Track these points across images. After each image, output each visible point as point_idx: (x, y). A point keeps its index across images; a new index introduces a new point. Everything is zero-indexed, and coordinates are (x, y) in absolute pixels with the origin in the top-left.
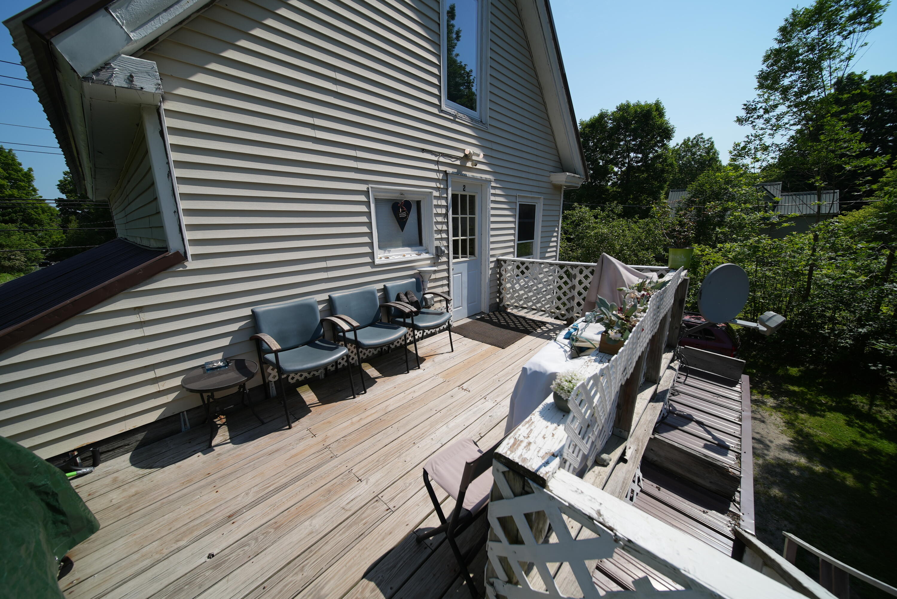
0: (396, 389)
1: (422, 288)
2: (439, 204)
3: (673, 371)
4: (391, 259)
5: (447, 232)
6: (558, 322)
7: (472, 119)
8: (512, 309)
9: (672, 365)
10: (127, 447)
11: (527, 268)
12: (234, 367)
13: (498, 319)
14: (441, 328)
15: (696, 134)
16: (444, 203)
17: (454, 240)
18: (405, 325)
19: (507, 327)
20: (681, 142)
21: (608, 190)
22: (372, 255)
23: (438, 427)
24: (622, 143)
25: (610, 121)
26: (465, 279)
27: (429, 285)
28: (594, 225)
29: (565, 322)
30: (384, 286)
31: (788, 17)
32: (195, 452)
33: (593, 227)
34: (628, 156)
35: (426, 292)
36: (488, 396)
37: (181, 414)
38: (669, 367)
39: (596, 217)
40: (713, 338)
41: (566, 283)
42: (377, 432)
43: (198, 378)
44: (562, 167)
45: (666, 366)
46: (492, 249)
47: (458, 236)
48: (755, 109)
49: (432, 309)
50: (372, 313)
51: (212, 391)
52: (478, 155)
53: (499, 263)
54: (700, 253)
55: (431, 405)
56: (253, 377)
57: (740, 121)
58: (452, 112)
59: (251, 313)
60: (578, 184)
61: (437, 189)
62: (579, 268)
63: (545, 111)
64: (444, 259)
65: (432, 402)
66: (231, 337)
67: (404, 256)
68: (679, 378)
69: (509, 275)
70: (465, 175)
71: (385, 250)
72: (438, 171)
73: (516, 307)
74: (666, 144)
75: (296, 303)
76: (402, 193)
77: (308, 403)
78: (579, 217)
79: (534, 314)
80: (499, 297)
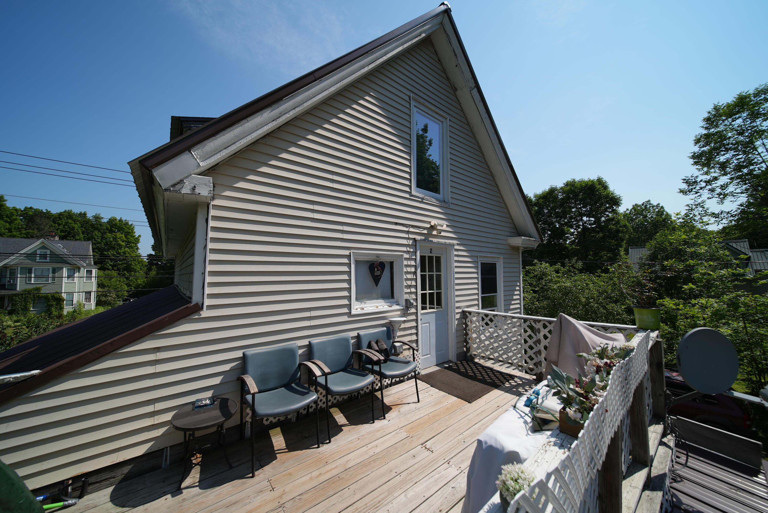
0: (359, 441)
1: (392, 336)
2: (409, 264)
3: (668, 449)
4: (366, 310)
5: (416, 287)
6: (527, 376)
7: (437, 200)
8: (479, 359)
9: (665, 440)
10: (112, 480)
11: (491, 320)
12: (218, 406)
13: (465, 369)
14: (410, 375)
15: (644, 201)
16: (413, 263)
17: (422, 294)
18: (373, 372)
19: (474, 378)
20: (630, 207)
21: (568, 248)
22: (349, 306)
23: (396, 495)
24: (573, 210)
25: (560, 194)
26: (433, 328)
27: (399, 333)
28: (556, 279)
29: (534, 377)
30: (358, 334)
31: (710, 110)
32: (165, 494)
33: (556, 281)
34: (582, 220)
35: (396, 340)
36: (452, 461)
37: (165, 449)
38: (661, 443)
39: (557, 272)
40: (716, 402)
41: (530, 337)
42: (333, 493)
43: (187, 414)
44: (518, 232)
45: (657, 442)
46: (458, 302)
47: (426, 290)
48: (696, 182)
49: (401, 356)
50: (345, 359)
51: (194, 430)
52: (442, 226)
53: (464, 314)
54: (674, 307)
55: (391, 464)
56: (230, 418)
57: (682, 191)
58: (420, 195)
59: (242, 356)
60: (534, 245)
61: (408, 252)
62: (542, 323)
63: (498, 191)
64: (413, 310)
65: (393, 461)
66: (223, 376)
67: (377, 307)
68: (678, 457)
69: (474, 325)
70: (432, 241)
71: (361, 302)
72: (409, 239)
73: (483, 357)
74: (615, 210)
75: (280, 348)
76: (378, 256)
77: (275, 449)
78: (541, 272)
79: (500, 366)
80: (466, 346)
